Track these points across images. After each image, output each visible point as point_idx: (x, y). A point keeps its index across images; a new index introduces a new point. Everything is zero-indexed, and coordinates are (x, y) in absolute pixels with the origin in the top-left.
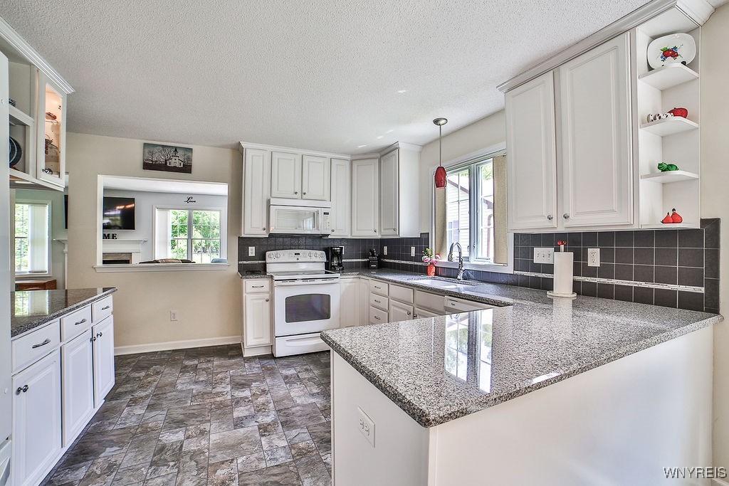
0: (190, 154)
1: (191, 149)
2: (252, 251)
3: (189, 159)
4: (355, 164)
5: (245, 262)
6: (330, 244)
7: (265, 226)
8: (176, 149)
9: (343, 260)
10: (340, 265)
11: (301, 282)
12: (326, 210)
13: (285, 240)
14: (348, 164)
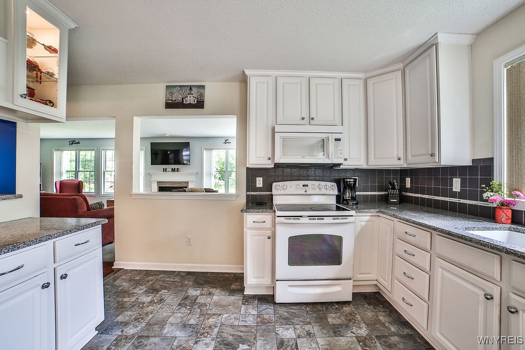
0: (202, 91)
1: (204, 86)
2: (259, 182)
3: (202, 95)
4: (370, 83)
5: (253, 193)
6: (342, 175)
7: (270, 156)
8: (191, 88)
9: (357, 193)
10: (353, 198)
11: (306, 220)
12: (338, 136)
13: (294, 170)
14: (361, 83)
